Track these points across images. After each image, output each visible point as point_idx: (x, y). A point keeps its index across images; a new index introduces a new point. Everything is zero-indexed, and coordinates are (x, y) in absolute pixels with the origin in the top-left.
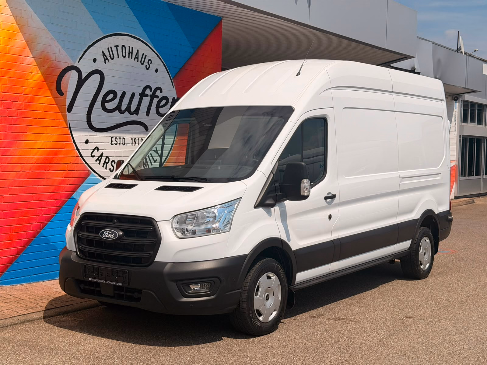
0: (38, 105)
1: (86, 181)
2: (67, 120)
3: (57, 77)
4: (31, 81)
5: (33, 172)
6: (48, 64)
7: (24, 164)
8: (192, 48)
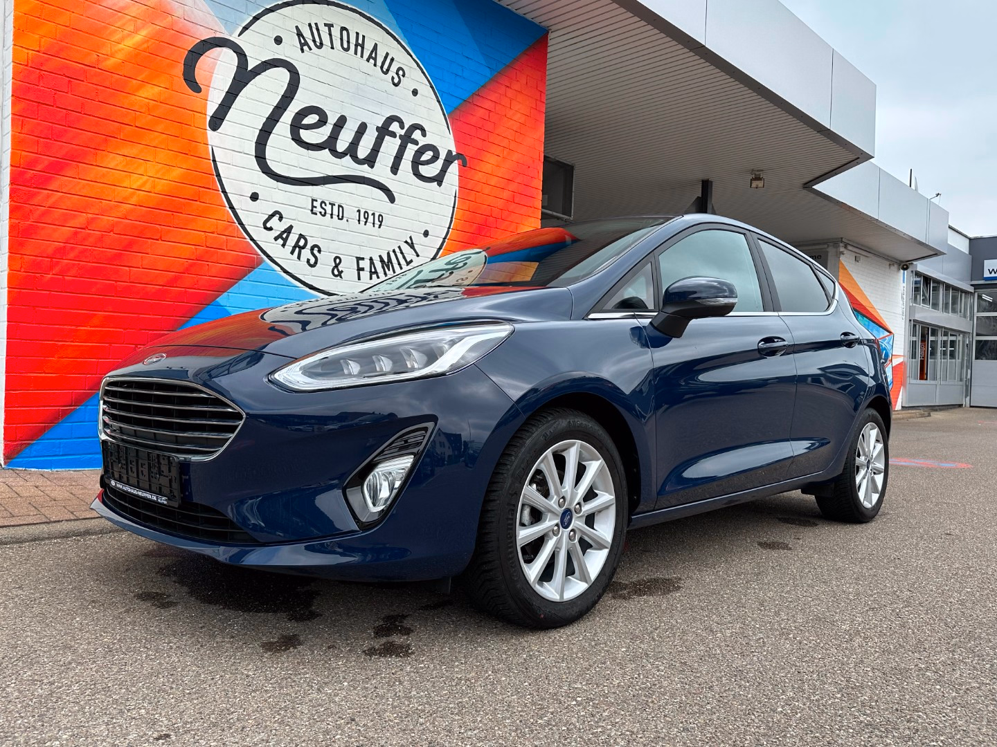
0: (135, 99)
1: (252, 275)
2: (208, 144)
3: (187, 52)
4: (121, 46)
5: (119, 236)
6: (164, 21)
7: (95, 216)
8: (488, 69)
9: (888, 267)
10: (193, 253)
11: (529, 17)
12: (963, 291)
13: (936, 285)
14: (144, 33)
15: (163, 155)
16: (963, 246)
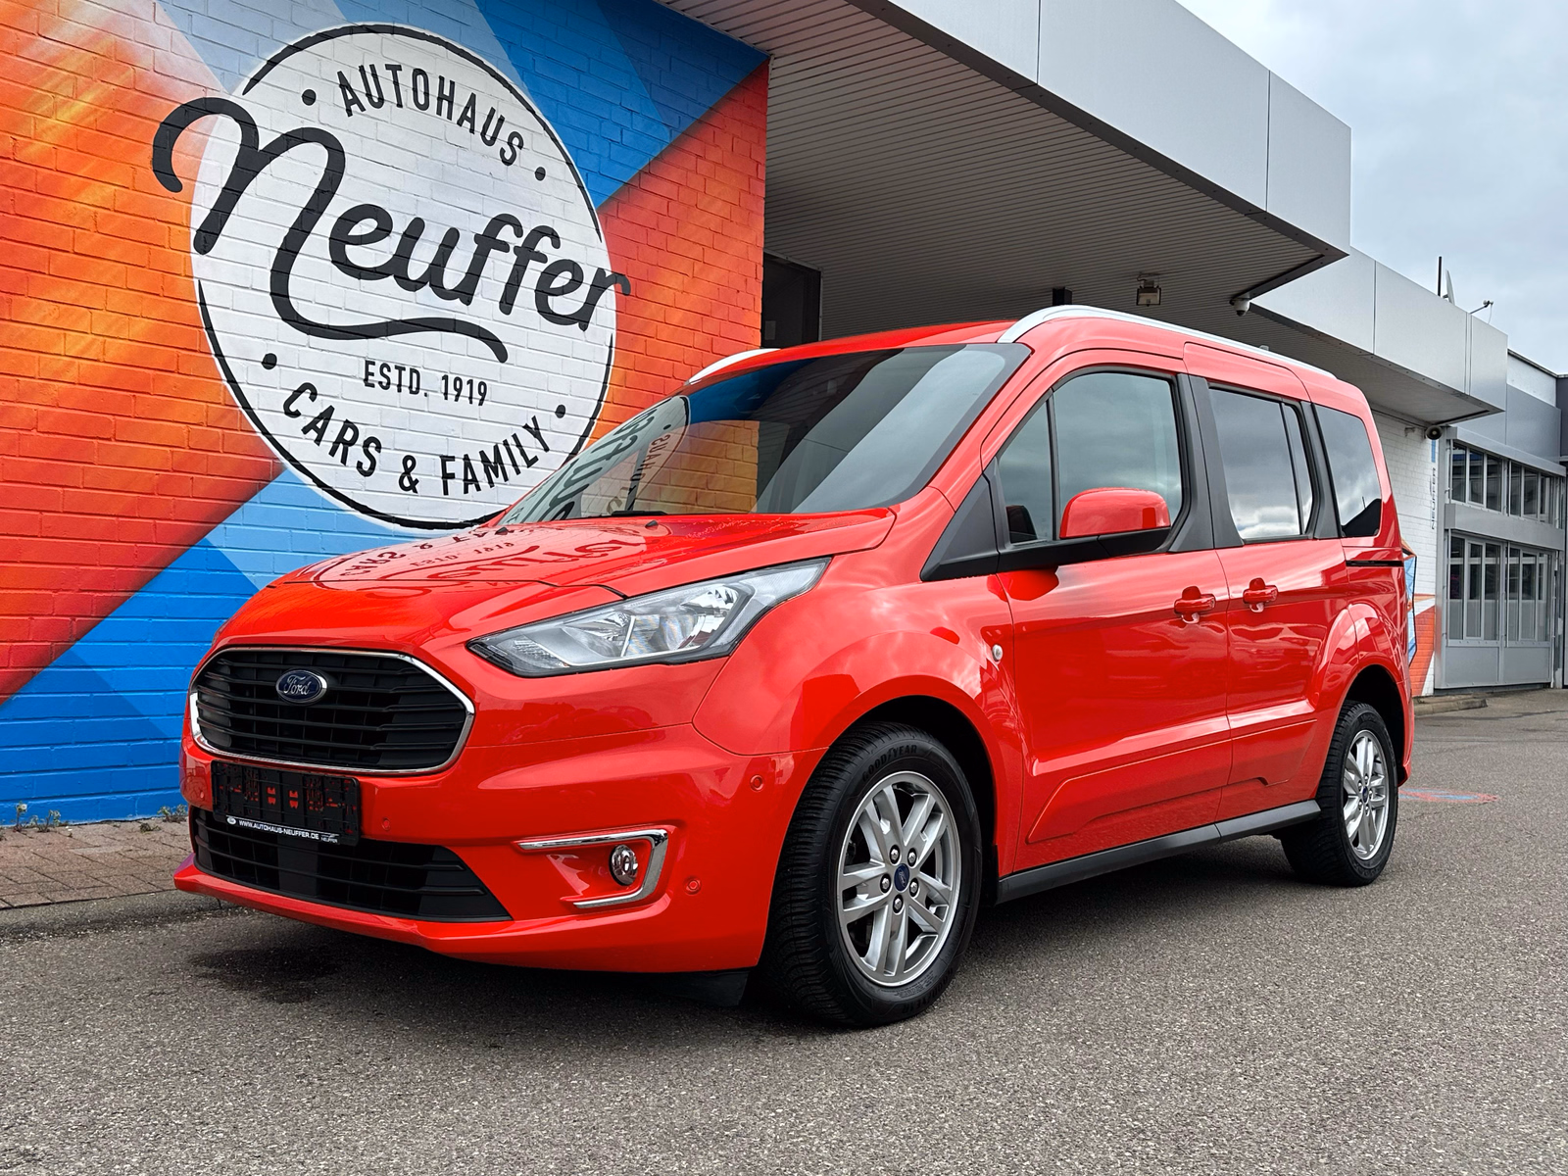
0: (75, 208)
1: (263, 495)
2: (192, 277)
3: (158, 126)
4: (51, 121)
5: (46, 435)
6: (123, 77)
7: (7, 404)
8: (665, 128)
9: (1402, 433)
10: (167, 459)
11: (735, 35)
12: (1545, 475)
13: (1493, 463)
14: (89, 97)
15: (118, 299)
16: (1544, 392)
